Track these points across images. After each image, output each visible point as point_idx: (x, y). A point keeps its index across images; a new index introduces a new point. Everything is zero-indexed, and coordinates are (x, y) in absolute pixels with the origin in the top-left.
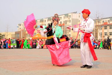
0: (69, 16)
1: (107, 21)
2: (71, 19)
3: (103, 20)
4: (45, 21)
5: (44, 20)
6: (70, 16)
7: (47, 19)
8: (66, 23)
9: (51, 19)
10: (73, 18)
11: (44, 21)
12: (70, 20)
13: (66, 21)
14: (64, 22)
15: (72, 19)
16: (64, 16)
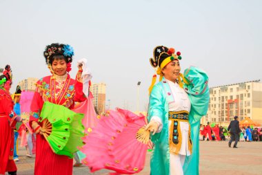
0: (247, 87)
2: (250, 92)
6: (249, 86)
8: (242, 99)
9: (212, 92)
10: (255, 89)
12: (249, 94)
13: (242, 95)
14: (238, 96)
15: (253, 92)
16: (238, 86)
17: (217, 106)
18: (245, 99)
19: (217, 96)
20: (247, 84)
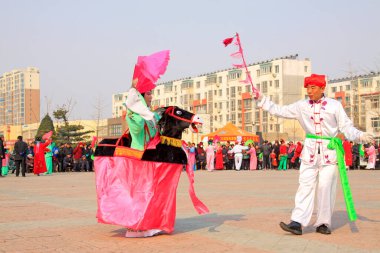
0: (274, 69)
1: (344, 89)
2: (279, 77)
3: (334, 85)
4: (199, 83)
5: (196, 80)
6: (277, 67)
7: (205, 78)
9: (216, 79)
10: (288, 72)
11: (195, 84)
12: (277, 82)
13: (265, 83)
14: (258, 85)
15: (284, 77)
16: (258, 67)
17: (224, 105)
18: (271, 90)
19: (223, 86)
20: (275, 63)
